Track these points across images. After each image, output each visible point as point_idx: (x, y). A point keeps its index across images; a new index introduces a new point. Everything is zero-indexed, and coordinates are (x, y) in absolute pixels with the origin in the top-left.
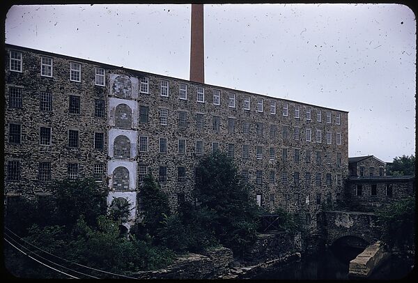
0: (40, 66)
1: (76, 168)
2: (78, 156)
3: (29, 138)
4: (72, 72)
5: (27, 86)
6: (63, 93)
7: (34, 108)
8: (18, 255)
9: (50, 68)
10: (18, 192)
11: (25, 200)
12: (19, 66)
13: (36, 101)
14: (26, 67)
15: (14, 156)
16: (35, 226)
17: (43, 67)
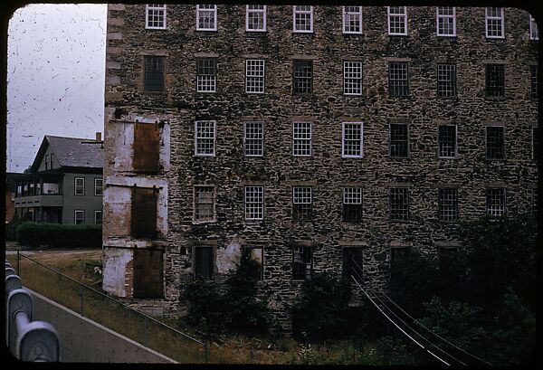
0: (434, 21)
1: (502, 197)
2: (504, 175)
3: (422, 147)
4: (489, 21)
5: (416, 57)
6: (474, 62)
7: (427, 94)
8: (411, 348)
9: (451, 20)
10: (407, 240)
11: (417, 255)
12: (403, 25)
13: (430, 81)
14: (413, 25)
15: (400, 179)
16: (436, 300)
17: (441, 20)
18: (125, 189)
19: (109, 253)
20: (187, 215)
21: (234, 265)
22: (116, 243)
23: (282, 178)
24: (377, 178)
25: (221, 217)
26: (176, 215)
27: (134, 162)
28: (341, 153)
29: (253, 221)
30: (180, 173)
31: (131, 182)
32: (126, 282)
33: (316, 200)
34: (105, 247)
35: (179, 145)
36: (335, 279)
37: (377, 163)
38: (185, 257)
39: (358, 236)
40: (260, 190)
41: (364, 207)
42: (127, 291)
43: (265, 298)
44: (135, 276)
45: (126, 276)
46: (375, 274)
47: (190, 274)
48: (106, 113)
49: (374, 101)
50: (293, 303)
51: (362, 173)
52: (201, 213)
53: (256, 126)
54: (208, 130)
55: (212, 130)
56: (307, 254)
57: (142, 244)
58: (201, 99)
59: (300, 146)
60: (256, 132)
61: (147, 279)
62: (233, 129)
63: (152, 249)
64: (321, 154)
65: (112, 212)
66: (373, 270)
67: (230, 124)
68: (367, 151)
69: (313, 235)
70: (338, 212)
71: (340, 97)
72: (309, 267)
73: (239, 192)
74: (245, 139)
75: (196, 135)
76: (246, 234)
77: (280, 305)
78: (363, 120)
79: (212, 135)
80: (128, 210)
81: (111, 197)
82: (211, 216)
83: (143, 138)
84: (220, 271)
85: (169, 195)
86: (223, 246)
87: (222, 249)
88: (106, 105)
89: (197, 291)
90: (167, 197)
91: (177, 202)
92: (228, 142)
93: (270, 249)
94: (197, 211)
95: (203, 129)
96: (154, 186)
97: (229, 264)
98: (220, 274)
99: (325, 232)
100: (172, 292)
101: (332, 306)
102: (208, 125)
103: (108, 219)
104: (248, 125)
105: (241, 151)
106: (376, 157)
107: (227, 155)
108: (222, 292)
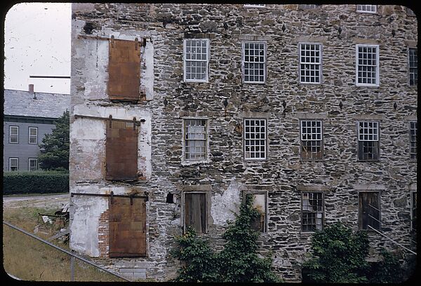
18: (98, 122)
19: (78, 202)
20: (175, 154)
21: (232, 215)
22: (87, 189)
23: (287, 110)
24: (395, 111)
25: (216, 156)
26: (162, 155)
27: (108, 87)
28: (354, 81)
29: (254, 162)
30: (166, 103)
31: (105, 112)
32: (100, 238)
33: (327, 136)
34: (73, 194)
35: (164, 68)
36: (350, 230)
37: (396, 93)
38: (173, 206)
39: (375, 179)
40: (263, 124)
41: (381, 145)
42: (101, 250)
43: (269, 255)
44: (112, 230)
45: (100, 230)
46: (394, 223)
47: (179, 227)
48: (74, 27)
49: (391, 20)
50: (303, 259)
51: (378, 104)
52: (191, 152)
53: (257, 47)
54: (199, 51)
55: (204, 50)
56: (317, 200)
57: (119, 190)
58: (191, 13)
59: (308, 72)
60: (257, 54)
61: (126, 234)
62: (229, 50)
63: (133, 196)
64: (332, 81)
65: (81, 151)
66: (392, 217)
67: (226, 44)
68: (384, 79)
69: (324, 177)
70: (353, 151)
71: (353, 15)
72: (319, 216)
73: (238, 126)
74: (243, 62)
75: (185, 56)
76: (247, 177)
77: (287, 263)
78: (379, 42)
79: (204, 57)
80: (102, 148)
81: (81, 132)
82: (204, 156)
83: (120, 59)
84: (216, 223)
85: (153, 130)
86: (219, 192)
87: (218, 196)
88: (74, 17)
89: (189, 248)
90: (150, 132)
91: (162, 138)
92: (224, 66)
93: (274, 194)
94: (187, 149)
95: (193, 49)
96: (135, 119)
97: (226, 214)
98: (215, 226)
99: (337, 175)
100: (158, 250)
101: (349, 263)
102: (199, 45)
103: (77, 160)
104: (247, 46)
105: (240, 77)
106: (393, 86)
107: (223, 81)
108: (218, 249)
